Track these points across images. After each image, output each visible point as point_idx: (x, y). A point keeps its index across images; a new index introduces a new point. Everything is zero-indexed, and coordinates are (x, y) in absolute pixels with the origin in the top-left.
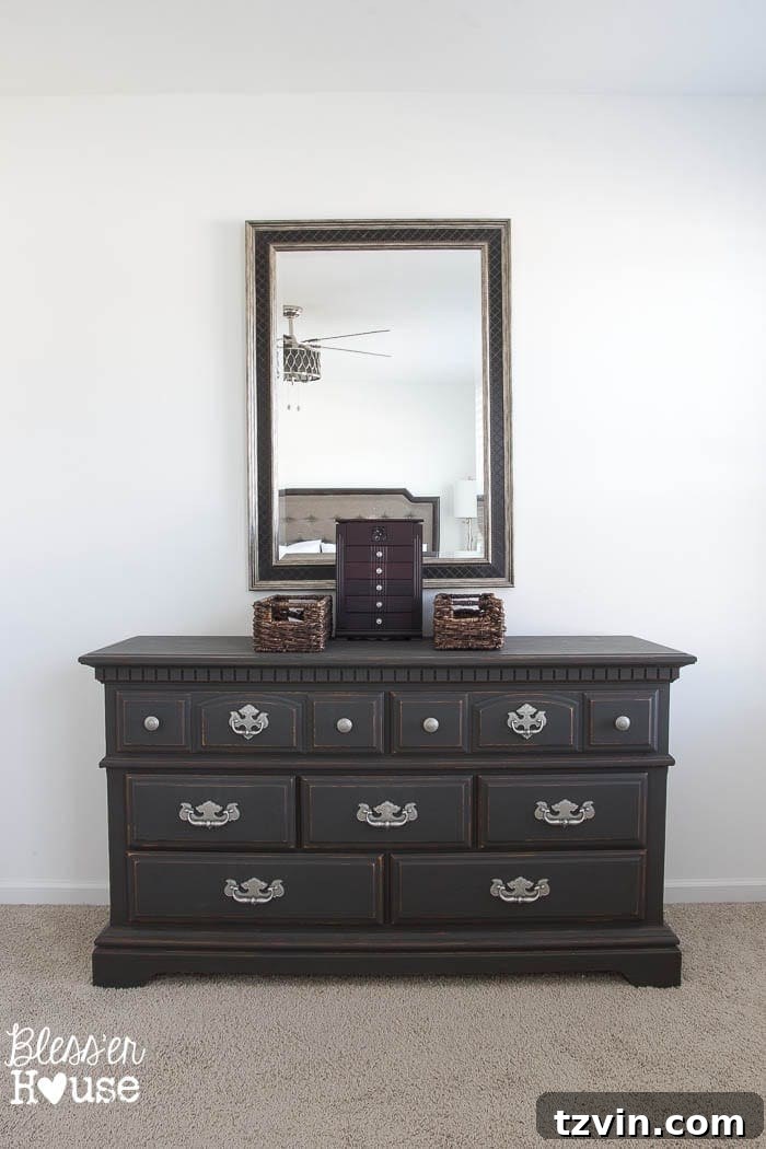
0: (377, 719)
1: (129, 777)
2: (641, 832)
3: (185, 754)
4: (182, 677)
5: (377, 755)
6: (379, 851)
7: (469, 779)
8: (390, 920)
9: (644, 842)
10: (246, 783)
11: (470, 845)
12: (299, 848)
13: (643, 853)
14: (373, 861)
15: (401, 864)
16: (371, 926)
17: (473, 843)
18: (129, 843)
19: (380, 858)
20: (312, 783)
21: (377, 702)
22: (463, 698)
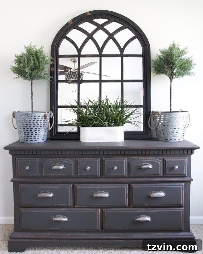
0: (98, 166)
1: (20, 185)
2: (182, 202)
3: (38, 177)
4: (37, 153)
5: (98, 177)
6: (99, 208)
7: (127, 185)
8: (103, 230)
9: (183, 205)
10: (56, 186)
11: (128, 205)
12: (74, 207)
13: (183, 208)
14: (97, 211)
15: (106, 211)
16: (97, 231)
17: (129, 205)
18: (20, 205)
19: (99, 210)
20: (78, 186)
21: (98, 161)
22: (125, 159)
